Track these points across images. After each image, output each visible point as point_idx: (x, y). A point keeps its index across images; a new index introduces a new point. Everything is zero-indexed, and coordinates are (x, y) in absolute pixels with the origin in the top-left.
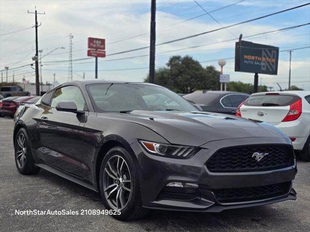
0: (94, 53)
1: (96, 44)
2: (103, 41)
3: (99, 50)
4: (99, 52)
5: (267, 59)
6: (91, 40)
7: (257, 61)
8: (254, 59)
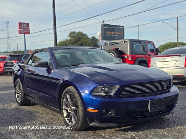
0: (23, 32)
1: (23, 26)
2: (28, 25)
3: (25, 30)
4: (25, 31)
5: (118, 33)
6: (20, 24)
7: (113, 34)
8: (111, 33)
